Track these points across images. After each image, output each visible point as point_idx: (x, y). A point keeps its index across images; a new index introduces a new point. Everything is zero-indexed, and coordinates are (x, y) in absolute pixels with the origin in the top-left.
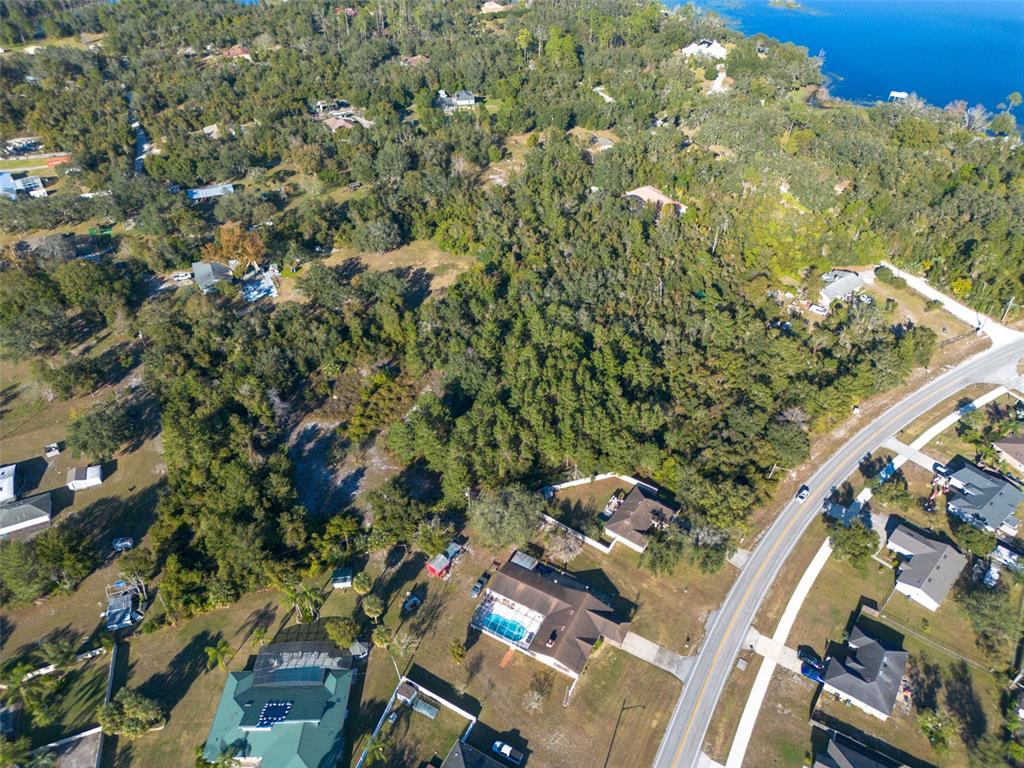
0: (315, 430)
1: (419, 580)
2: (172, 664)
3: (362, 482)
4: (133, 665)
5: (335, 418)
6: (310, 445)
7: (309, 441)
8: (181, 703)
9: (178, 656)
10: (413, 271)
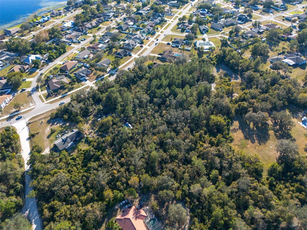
0: (236, 79)
3: (216, 70)
5: (233, 82)
6: (234, 76)
10: (256, 141)
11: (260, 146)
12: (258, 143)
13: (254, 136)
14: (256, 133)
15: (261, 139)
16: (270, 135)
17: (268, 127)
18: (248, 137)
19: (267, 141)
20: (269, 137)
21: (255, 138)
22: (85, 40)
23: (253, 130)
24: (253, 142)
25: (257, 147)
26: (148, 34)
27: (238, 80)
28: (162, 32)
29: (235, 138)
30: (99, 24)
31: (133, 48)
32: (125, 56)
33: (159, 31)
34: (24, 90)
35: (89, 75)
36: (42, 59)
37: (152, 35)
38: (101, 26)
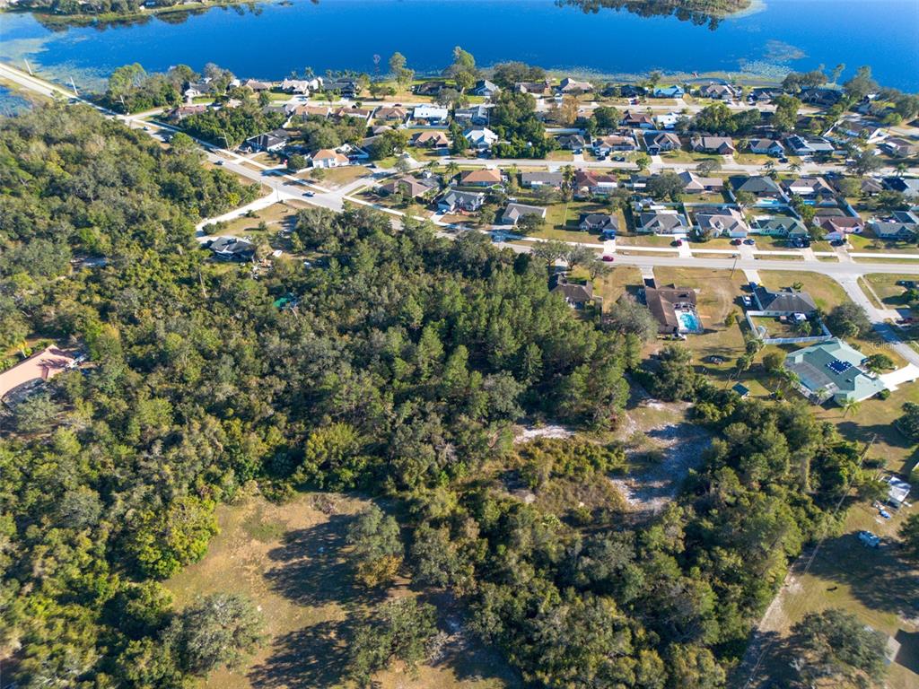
0: (636, 493)
1: (701, 363)
3: (660, 427)
5: (609, 486)
6: (657, 484)
7: (653, 488)
10: (280, 565)
11: (260, 577)
12: (273, 569)
13: (305, 558)
14: (319, 564)
15: (294, 578)
16: (316, 606)
17: (360, 603)
18: (298, 541)
19: (287, 596)
20: (307, 603)
21: (295, 560)
22: (622, 160)
23: (338, 556)
24: (274, 555)
25: (253, 567)
26: (774, 237)
27: (637, 500)
28: (831, 257)
29: (288, 507)
30: (729, 152)
31: (650, 233)
32: (593, 231)
33: (826, 251)
34: (373, 167)
35: (464, 209)
36: (487, 146)
37: (776, 245)
38: (730, 157)
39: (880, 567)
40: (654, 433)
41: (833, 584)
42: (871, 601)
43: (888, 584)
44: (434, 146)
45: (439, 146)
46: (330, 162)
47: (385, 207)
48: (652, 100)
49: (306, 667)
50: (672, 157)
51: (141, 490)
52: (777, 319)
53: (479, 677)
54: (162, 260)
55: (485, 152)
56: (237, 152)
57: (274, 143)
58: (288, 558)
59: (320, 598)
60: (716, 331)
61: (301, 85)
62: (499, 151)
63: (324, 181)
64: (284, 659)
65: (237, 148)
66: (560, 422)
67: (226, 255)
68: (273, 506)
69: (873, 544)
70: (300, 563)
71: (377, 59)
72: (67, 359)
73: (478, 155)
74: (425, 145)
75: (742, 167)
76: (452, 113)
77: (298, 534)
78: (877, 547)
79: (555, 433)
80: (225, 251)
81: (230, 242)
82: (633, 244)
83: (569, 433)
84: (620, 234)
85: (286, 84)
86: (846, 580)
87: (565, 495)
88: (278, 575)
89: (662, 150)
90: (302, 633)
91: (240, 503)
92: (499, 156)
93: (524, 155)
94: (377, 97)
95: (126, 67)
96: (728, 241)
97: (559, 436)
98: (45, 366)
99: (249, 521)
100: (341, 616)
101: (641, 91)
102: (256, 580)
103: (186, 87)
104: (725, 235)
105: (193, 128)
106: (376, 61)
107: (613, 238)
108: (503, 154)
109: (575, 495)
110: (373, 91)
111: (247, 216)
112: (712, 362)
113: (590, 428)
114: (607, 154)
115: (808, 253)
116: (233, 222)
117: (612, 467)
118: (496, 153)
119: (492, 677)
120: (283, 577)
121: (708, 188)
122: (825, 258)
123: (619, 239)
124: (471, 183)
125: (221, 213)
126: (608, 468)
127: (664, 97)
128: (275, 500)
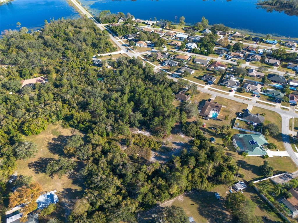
0: (156, 157)
2: (248, 170)
3: (178, 142)
4: (253, 179)
5: (150, 152)
6: (164, 157)
7: (162, 157)
8: (256, 165)
9: (246, 169)
10: (53, 142)
11: (47, 143)
12: (51, 142)
13: (60, 142)
14: (61, 145)
15: (54, 146)
16: (54, 154)
17: (64, 157)
18: (61, 138)
19: (49, 149)
20: (52, 153)
21: (57, 142)
22: (234, 61)
24: (53, 139)
25: (47, 140)
26: (269, 97)
27: (155, 159)
28: (286, 109)
29: (65, 129)
30: (277, 66)
31: (224, 86)
32: (205, 81)
33: (286, 106)
34: (153, 49)
35: (170, 66)
36: (192, 48)
37: (268, 100)
38: (277, 68)
39: (214, 205)
40: (175, 143)
41: (194, 203)
42: (202, 213)
43: (213, 211)
44: (175, 46)
45: (177, 46)
46: (141, 45)
47: (148, 60)
48: (263, 44)
49: (41, 166)
50: (254, 63)
51: (34, 113)
52: (246, 123)
53: (77, 185)
54: (80, 62)
55: (190, 50)
56: (120, 38)
57: (130, 37)
58: (56, 141)
59: (55, 153)
60: (221, 121)
61: (150, 22)
62: (194, 51)
63: (136, 50)
64: (38, 163)
65: (121, 37)
66: (150, 131)
67: (96, 64)
68: (62, 128)
69: (218, 198)
70: (57, 143)
71: (176, 17)
72: (43, 80)
73: (187, 51)
74: (173, 45)
75: (278, 72)
76: (189, 37)
77: (62, 136)
78: (218, 199)
79: (147, 134)
80: (96, 63)
81: (99, 61)
82: (216, 88)
83: (150, 135)
84: (214, 84)
85: (147, 21)
86: (199, 204)
87: (135, 150)
88: (51, 144)
89: (252, 60)
90: (46, 159)
91: (55, 125)
92: (193, 52)
93: (201, 53)
94: (171, 29)
95: (106, 10)
96: (251, 94)
97: (147, 135)
98: (37, 80)
99: (54, 129)
100: (57, 159)
101: (261, 40)
102: (46, 143)
103: (120, 19)
104: (251, 92)
105: (113, 30)
106: (176, 18)
107: (210, 84)
108: (195, 52)
109: (138, 152)
110: (170, 27)
111: (109, 55)
112: (211, 129)
113: (157, 136)
114: (230, 58)
115: (278, 106)
116: (105, 56)
117: (154, 148)
118: (193, 51)
119: (80, 186)
120: (52, 145)
121: (258, 76)
122: (284, 108)
123: (212, 85)
124: (177, 59)
125: (104, 53)
126: (153, 147)
127: (269, 43)
128: (63, 126)
